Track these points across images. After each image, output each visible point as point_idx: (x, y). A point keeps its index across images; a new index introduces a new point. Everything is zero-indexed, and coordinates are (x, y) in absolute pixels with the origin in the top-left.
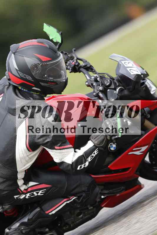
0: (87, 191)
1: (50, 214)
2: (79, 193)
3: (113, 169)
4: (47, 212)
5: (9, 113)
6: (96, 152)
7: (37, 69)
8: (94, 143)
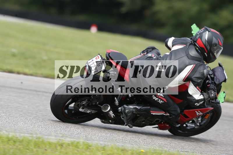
2: (172, 114)
4: (151, 112)
5: (187, 56)
6: (203, 102)
7: (215, 46)
8: (204, 97)
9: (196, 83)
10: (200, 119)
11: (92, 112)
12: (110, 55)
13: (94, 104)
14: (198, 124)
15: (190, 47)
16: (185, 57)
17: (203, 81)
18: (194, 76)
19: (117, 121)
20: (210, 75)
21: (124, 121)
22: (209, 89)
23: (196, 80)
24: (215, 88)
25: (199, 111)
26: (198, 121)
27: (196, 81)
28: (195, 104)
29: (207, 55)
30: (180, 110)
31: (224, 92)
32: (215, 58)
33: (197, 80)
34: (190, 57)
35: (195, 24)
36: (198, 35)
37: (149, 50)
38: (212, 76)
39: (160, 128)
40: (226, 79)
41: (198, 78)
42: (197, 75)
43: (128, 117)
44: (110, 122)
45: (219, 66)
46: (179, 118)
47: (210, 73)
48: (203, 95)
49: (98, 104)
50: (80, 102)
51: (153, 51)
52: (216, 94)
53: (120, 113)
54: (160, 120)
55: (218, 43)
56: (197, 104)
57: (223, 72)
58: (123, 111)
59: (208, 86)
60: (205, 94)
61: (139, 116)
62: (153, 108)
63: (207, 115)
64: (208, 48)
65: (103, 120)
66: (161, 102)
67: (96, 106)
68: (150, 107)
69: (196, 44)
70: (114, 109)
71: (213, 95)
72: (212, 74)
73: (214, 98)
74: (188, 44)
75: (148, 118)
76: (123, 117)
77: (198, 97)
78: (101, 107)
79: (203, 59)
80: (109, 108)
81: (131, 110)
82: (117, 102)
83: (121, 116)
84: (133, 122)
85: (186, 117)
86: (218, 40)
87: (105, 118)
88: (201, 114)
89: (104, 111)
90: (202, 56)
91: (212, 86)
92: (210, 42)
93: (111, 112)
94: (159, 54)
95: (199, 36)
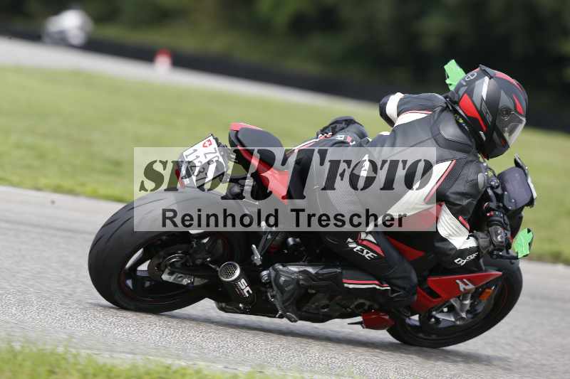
1: (346, 285)
4: (344, 281)
5: (435, 140)
6: (474, 255)
7: (506, 114)
8: (478, 244)
9: (458, 208)
10: (468, 302)
11: (195, 284)
12: (239, 136)
13: (199, 262)
14: (464, 315)
15: (441, 117)
16: (429, 141)
17: (475, 203)
18: (451, 190)
19: (259, 305)
20: (492, 188)
21: (275, 305)
22: (490, 223)
23: (457, 199)
24: (507, 221)
25: (465, 280)
26: (462, 305)
27: (458, 202)
28: (456, 261)
29: (484, 138)
30: (418, 276)
31: (529, 231)
32: (505, 145)
33: (459, 200)
34: (441, 141)
35: (453, 61)
36: (463, 86)
37: (338, 125)
38: (499, 191)
39: (368, 324)
40: (535, 197)
41: (464, 195)
42: (460, 187)
43: (286, 296)
44: (239, 308)
45: (514, 165)
46: (416, 297)
47: (493, 183)
48: (477, 239)
49: (210, 262)
50: (164, 258)
51: (348, 129)
52: (509, 235)
53: (265, 284)
54: (368, 303)
55: (512, 107)
56: (461, 262)
57: (527, 180)
58: (272, 279)
59: (488, 214)
60: (480, 235)
61: (314, 291)
62: (350, 272)
63: (487, 290)
64: (489, 118)
65: (224, 305)
66: (368, 255)
67: (204, 266)
68: (342, 269)
69: (458, 108)
70: (251, 274)
71: (502, 237)
72: (497, 187)
73: (503, 246)
74: (438, 109)
75: (337, 298)
76: (273, 297)
77: (464, 243)
78: (218, 269)
79: (474, 147)
80: (238, 272)
81: (293, 277)
82: (257, 258)
83: (266, 292)
84: (299, 309)
85: (433, 294)
86: (514, 101)
87: (227, 297)
88: (471, 286)
89: (224, 279)
90: (473, 140)
91: (498, 216)
92: (492, 103)
93: (243, 281)
94: (362, 135)
95: (466, 88)
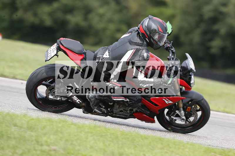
0: (136, 102)
1: (113, 99)
2: (132, 100)
3: (152, 100)
4: (112, 97)
10: (182, 112)
11: (62, 100)
25: (166, 99)
29: (148, 41)
54: (134, 109)
69: (139, 30)
86: (158, 27)
88: (170, 102)
92: (149, 27)
93: (75, 97)
